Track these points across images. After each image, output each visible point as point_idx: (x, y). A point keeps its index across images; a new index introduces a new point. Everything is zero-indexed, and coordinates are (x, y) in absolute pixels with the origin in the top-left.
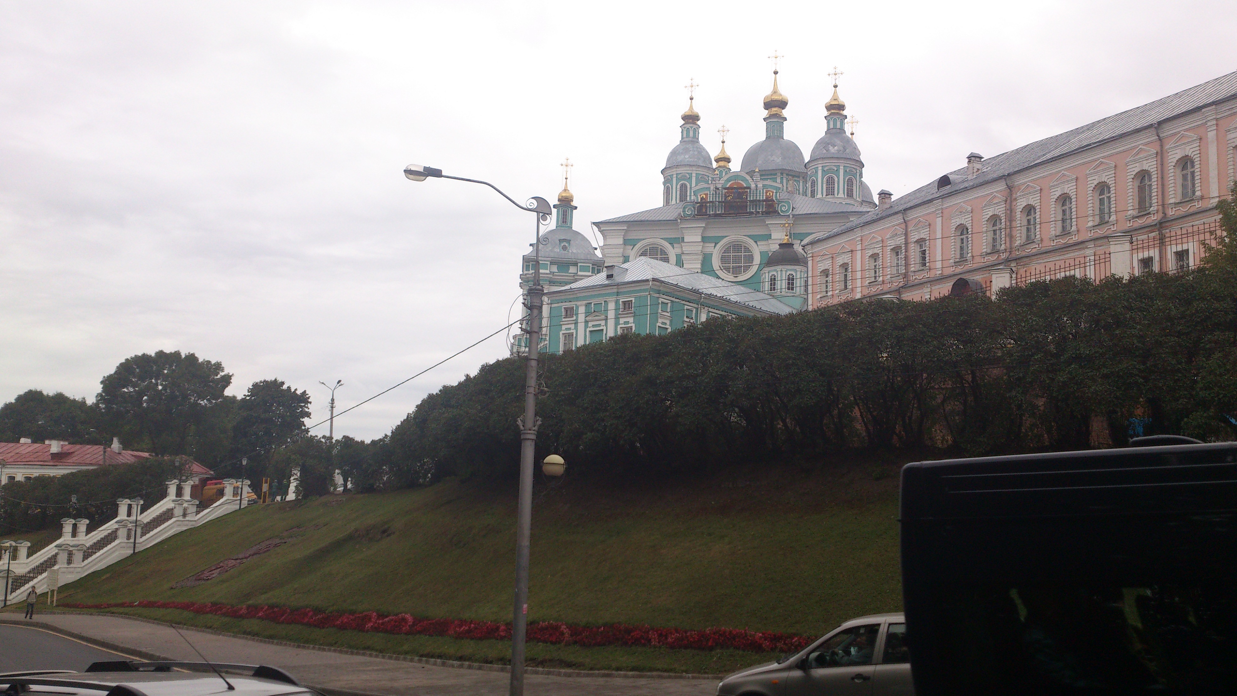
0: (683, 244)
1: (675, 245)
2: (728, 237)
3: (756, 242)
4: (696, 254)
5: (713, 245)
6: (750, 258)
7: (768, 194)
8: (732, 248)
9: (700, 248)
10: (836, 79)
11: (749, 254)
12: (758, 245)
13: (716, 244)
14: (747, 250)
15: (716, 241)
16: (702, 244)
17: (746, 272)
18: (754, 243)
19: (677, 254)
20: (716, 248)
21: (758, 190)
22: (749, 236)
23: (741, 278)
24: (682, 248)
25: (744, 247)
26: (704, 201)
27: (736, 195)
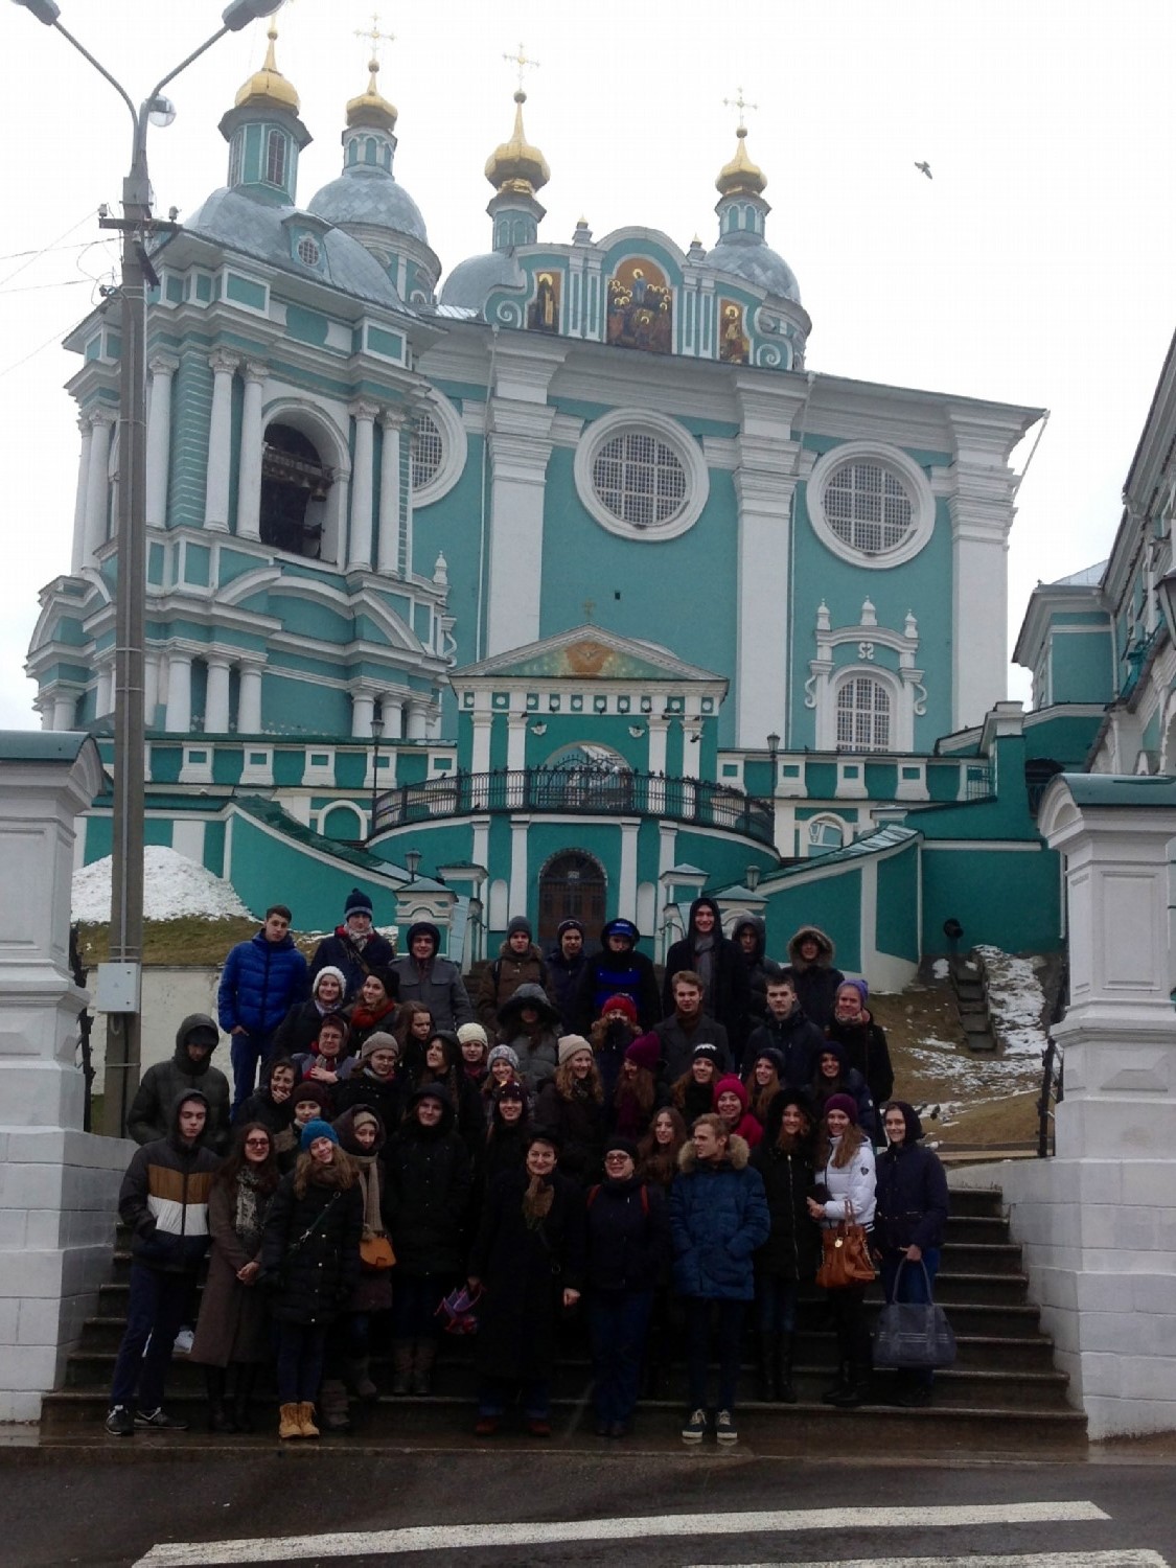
0: (495, 404)
1: (466, 405)
2: (618, 412)
3: (699, 438)
4: (533, 439)
5: (579, 423)
6: (676, 484)
7: (728, 312)
8: (624, 444)
9: (545, 425)
10: (741, 118)
11: (674, 469)
12: (702, 446)
13: (588, 423)
14: (667, 457)
15: (588, 413)
16: (551, 412)
17: (666, 520)
18: (693, 442)
19: (471, 431)
20: (586, 435)
21: (703, 295)
22: (684, 421)
23: (654, 533)
24: (490, 416)
25: (660, 446)
26: (548, 296)
27: (641, 297)
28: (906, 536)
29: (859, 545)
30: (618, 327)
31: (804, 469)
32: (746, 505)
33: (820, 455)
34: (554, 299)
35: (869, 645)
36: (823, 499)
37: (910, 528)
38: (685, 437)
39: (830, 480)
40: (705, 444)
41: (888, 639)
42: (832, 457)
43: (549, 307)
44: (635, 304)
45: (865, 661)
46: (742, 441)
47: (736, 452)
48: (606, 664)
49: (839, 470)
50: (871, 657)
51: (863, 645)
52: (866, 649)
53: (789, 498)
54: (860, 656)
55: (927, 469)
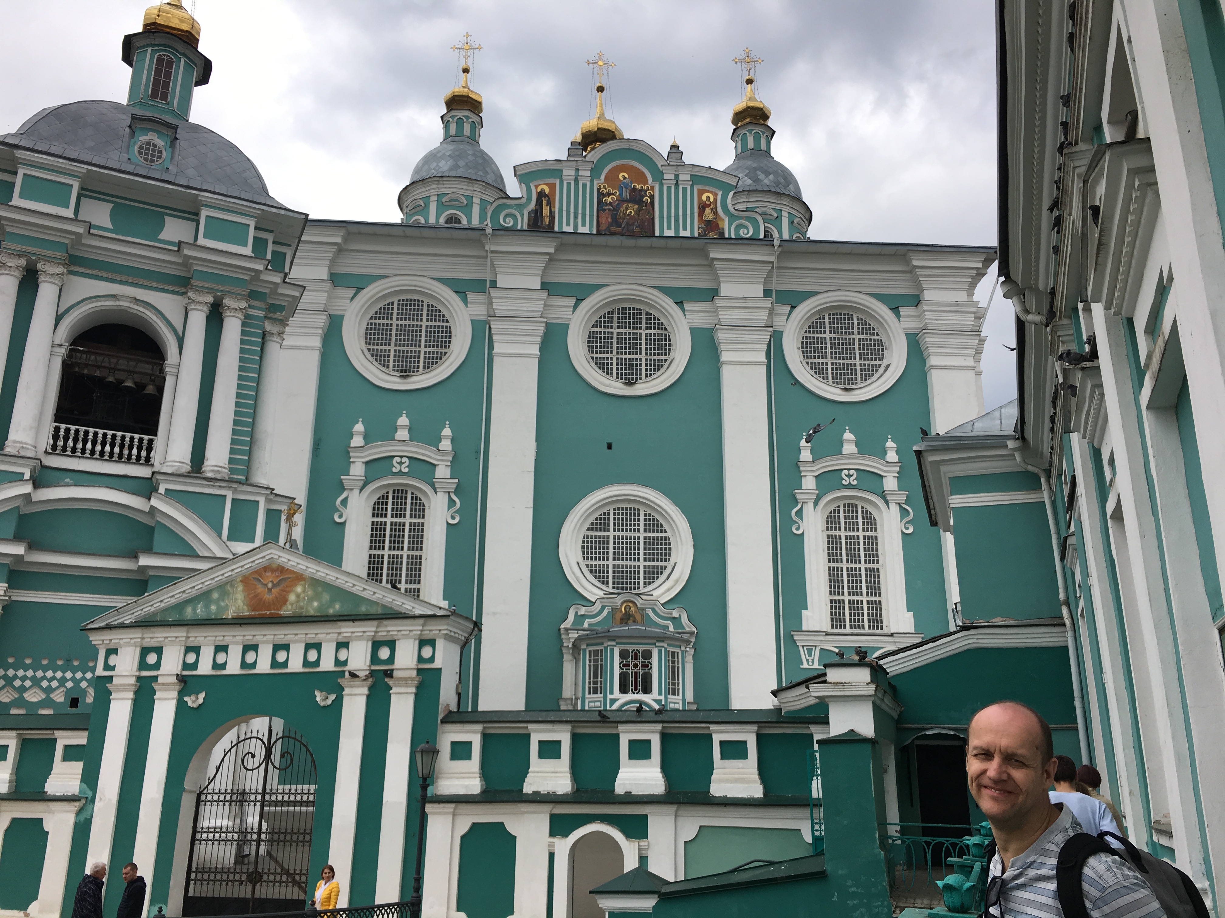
0: (493, 292)
1: (471, 297)
2: (609, 289)
3: (680, 304)
4: (528, 319)
5: (572, 302)
6: (662, 345)
7: (704, 198)
8: (615, 315)
9: (539, 306)
10: (749, 70)
11: (660, 332)
12: (683, 311)
13: (579, 301)
14: (654, 322)
15: (579, 293)
16: (544, 294)
17: (654, 376)
18: (676, 307)
19: (474, 318)
20: (578, 311)
22: (666, 291)
23: (643, 388)
24: (491, 303)
25: (647, 314)
26: (545, 202)
27: (626, 194)
28: (881, 370)
29: (836, 381)
30: (606, 220)
31: (779, 322)
32: (725, 357)
33: (793, 307)
34: (550, 204)
35: (851, 472)
36: (800, 345)
37: (884, 363)
38: (668, 303)
39: (806, 327)
40: (686, 308)
41: (871, 464)
42: (804, 309)
43: (546, 211)
44: (622, 200)
45: (850, 486)
46: (718, 302)
47: (715, 312)
48: (292, 597)
49: (814, 319)
50: (855, 483)
51: (846, 472)
52: (849, 476)
53: (765, 347)
54: (844, 482)
55: (895, 310)
